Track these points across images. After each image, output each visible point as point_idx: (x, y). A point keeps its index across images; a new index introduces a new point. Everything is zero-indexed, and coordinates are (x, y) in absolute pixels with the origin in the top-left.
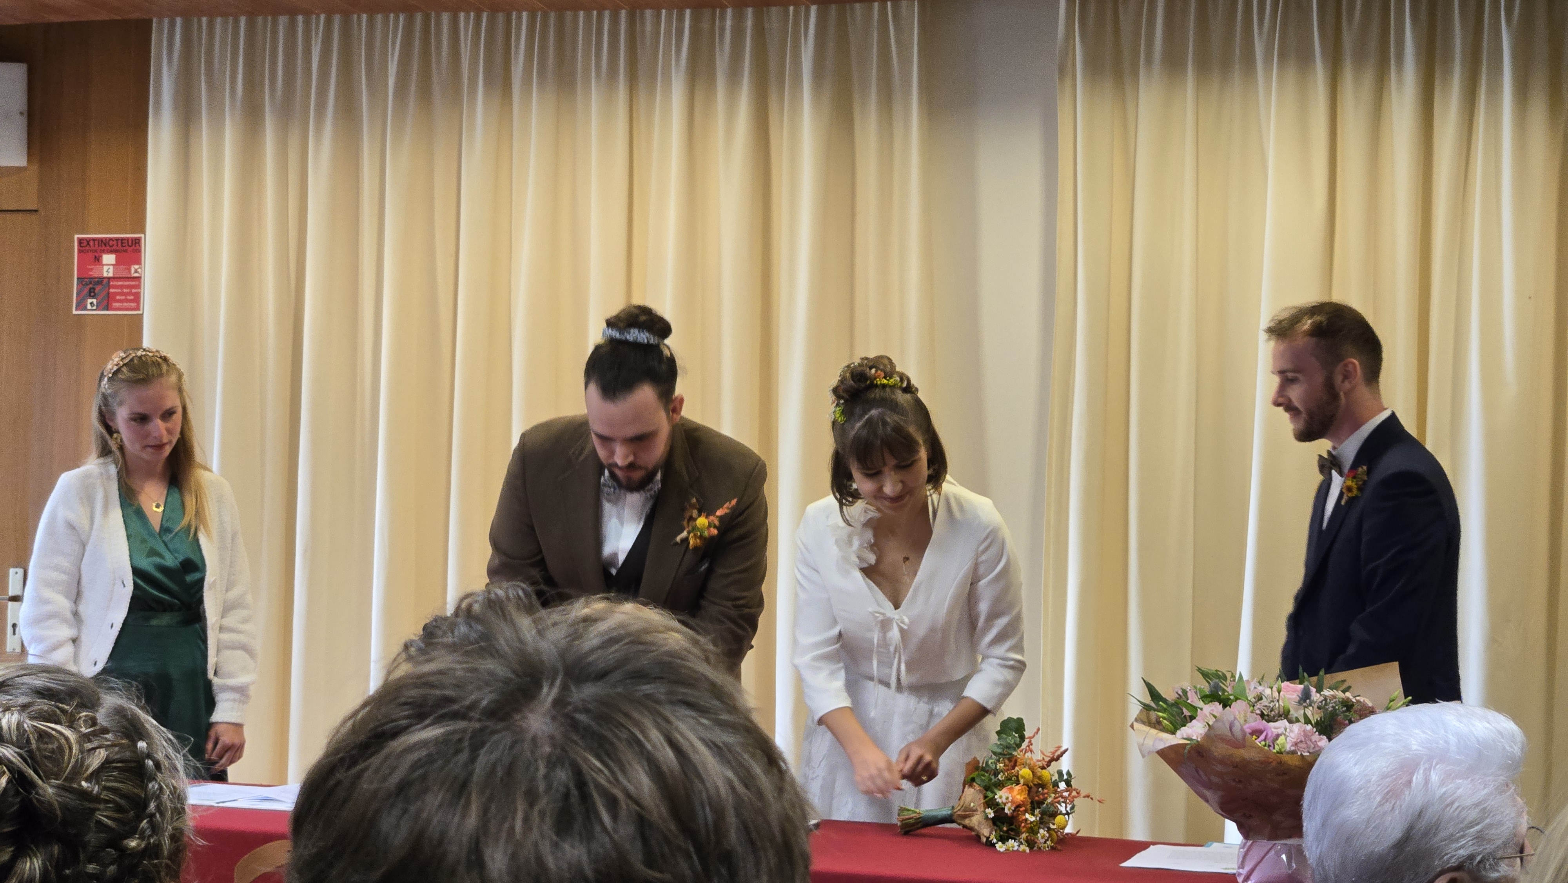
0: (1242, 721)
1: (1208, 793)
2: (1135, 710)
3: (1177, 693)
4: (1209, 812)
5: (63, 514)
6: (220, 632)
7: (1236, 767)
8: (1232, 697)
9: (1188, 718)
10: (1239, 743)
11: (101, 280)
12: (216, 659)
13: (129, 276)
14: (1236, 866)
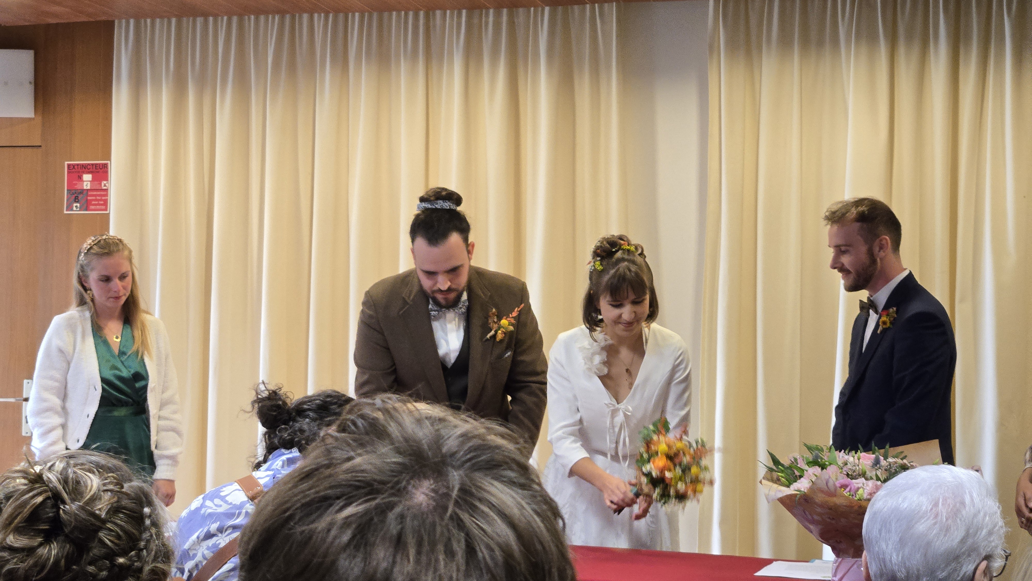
0: (834, 480)
1: (812, 527)
2: (762, 471)
3: (791, 460)
4: (813, 539)
5: (56, 342)
6: (159, 420)
7: (831, 509)
8: (827, 463)
9: (798, 477)
10: (832, 494)
11: (82, 191)
12: (156, 437)
13: (100, 188)
14: (831, 575)
